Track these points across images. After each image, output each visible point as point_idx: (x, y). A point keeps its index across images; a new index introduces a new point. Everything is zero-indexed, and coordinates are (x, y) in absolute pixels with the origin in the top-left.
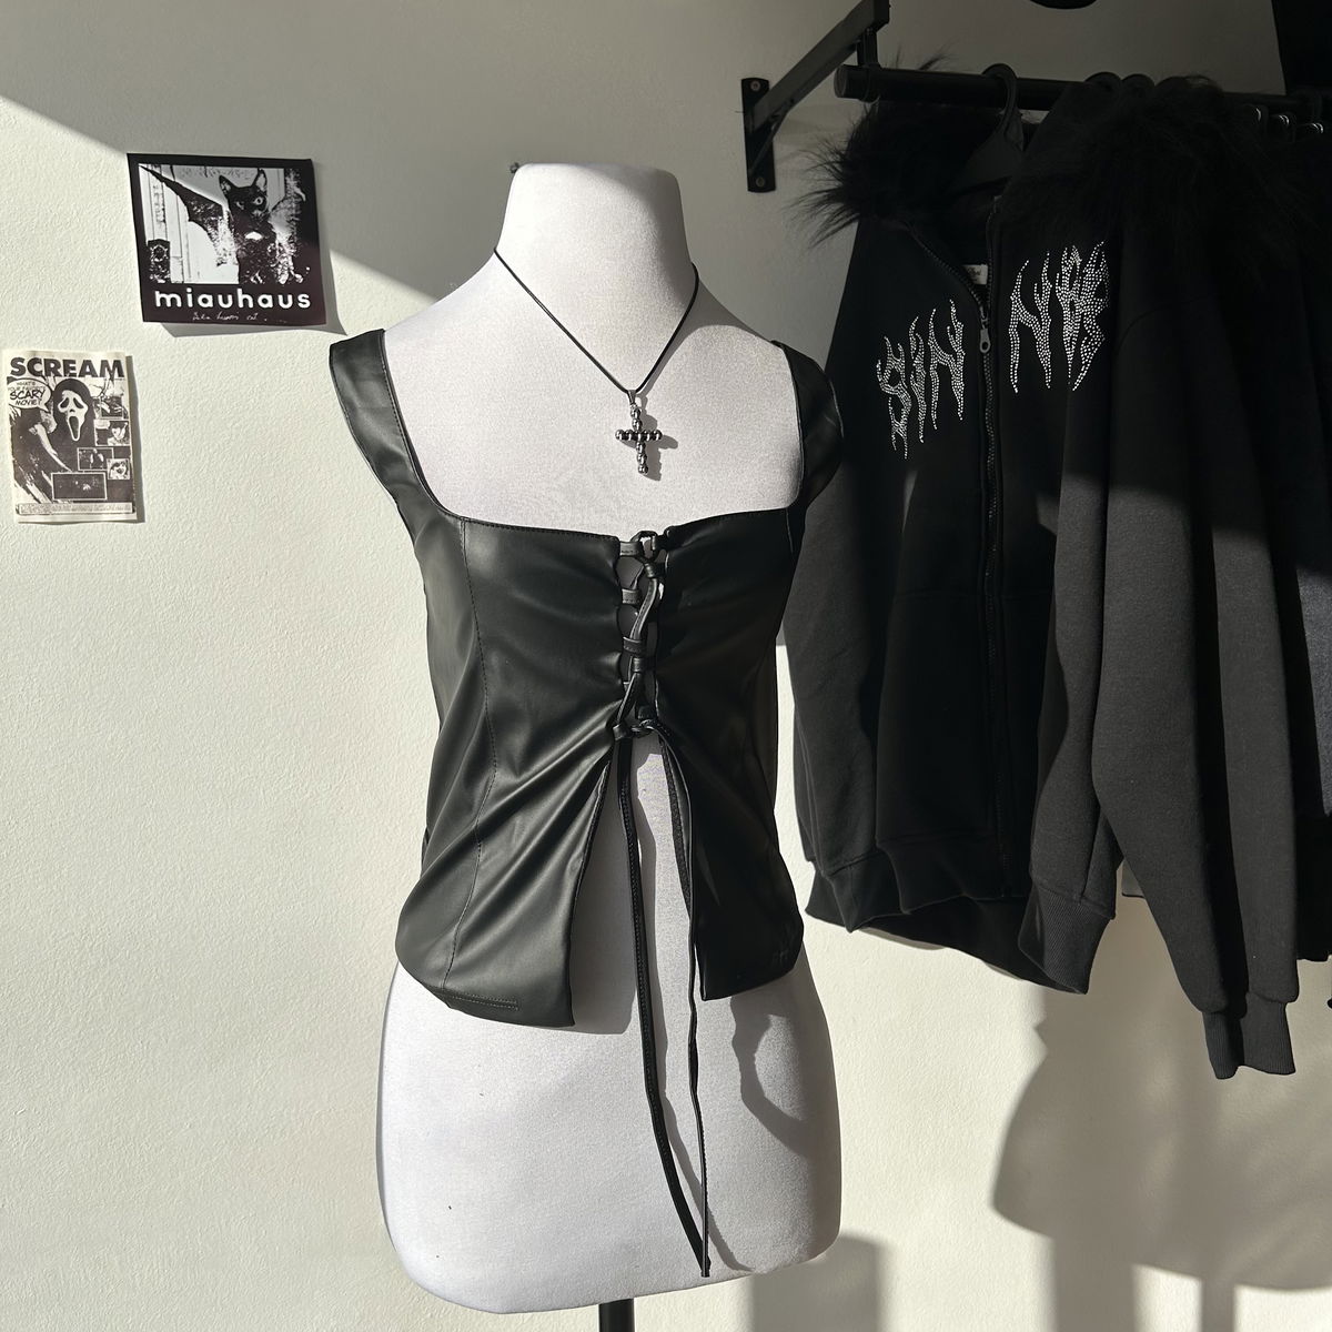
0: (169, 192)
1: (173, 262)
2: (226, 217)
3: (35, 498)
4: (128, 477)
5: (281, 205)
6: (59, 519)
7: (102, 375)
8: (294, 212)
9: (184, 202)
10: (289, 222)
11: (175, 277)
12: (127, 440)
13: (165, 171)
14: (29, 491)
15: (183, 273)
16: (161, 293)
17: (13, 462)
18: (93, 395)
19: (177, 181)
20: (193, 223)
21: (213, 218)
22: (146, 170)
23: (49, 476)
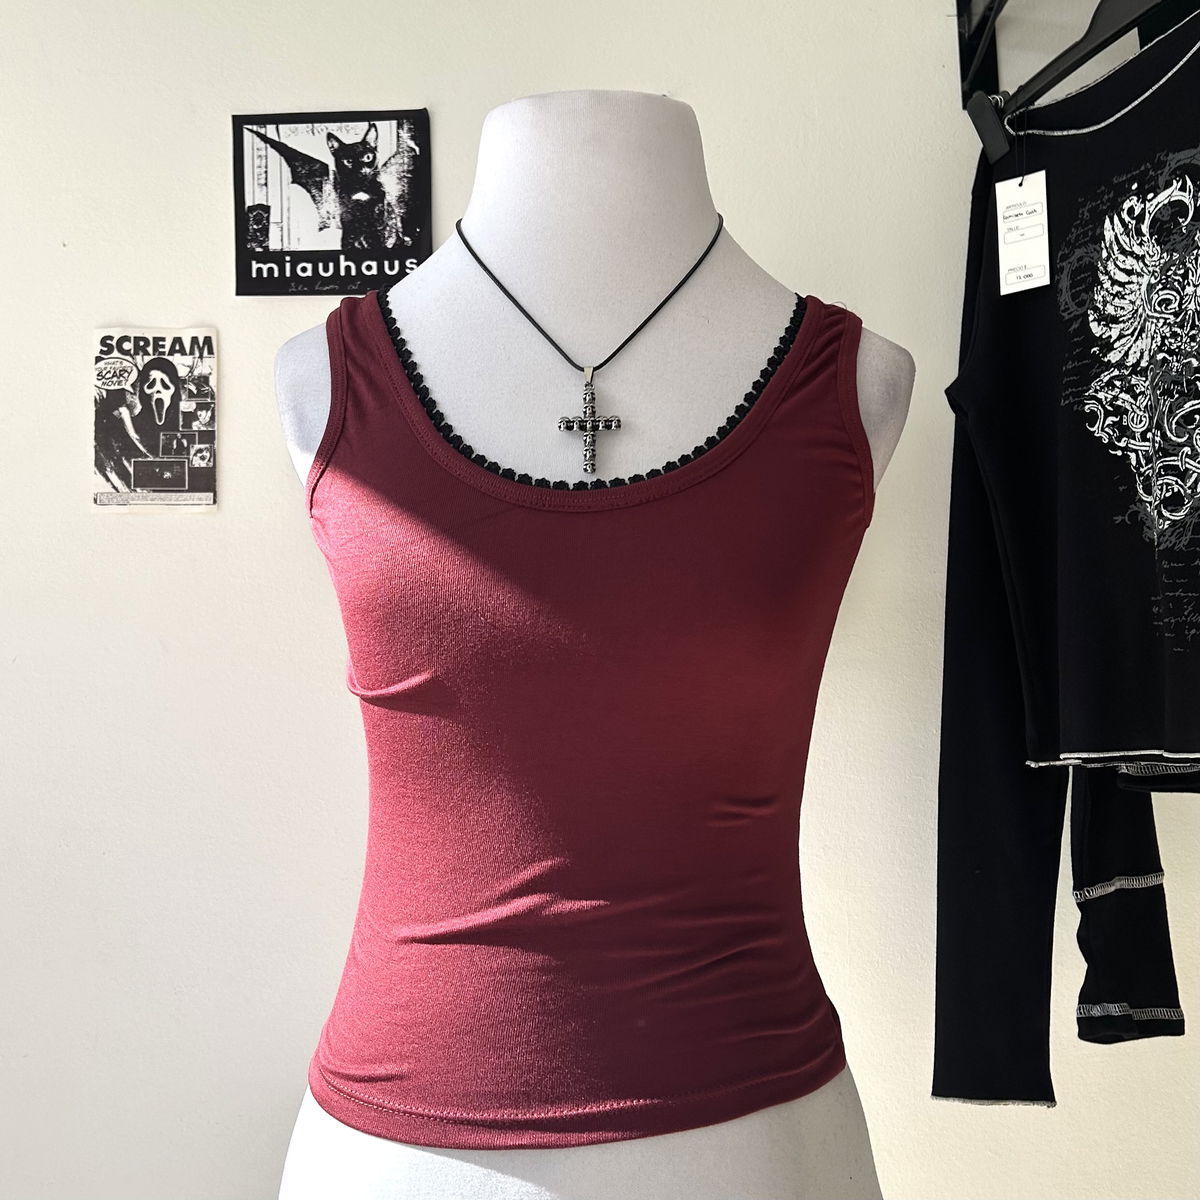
0: (273, 154)
1: (274, 231)
2: (331, 177)
3: (114, 487)
4: (211, 464)
5: (393, 160)
7: (192, 353)
8: (406, 167)
9: (288, 164)
10: (400, 179)
11: (274, 244)
12: (213, 423)
13: (270, 131)
14: (108, 480)
15: (282, 240)
16: (258, 262)
17: (95, 447)
18: (180, 375)
19: (282, 141)
20: (296, 185)
21: (318, 179)
22: (251, 131)
23: (129, 461)
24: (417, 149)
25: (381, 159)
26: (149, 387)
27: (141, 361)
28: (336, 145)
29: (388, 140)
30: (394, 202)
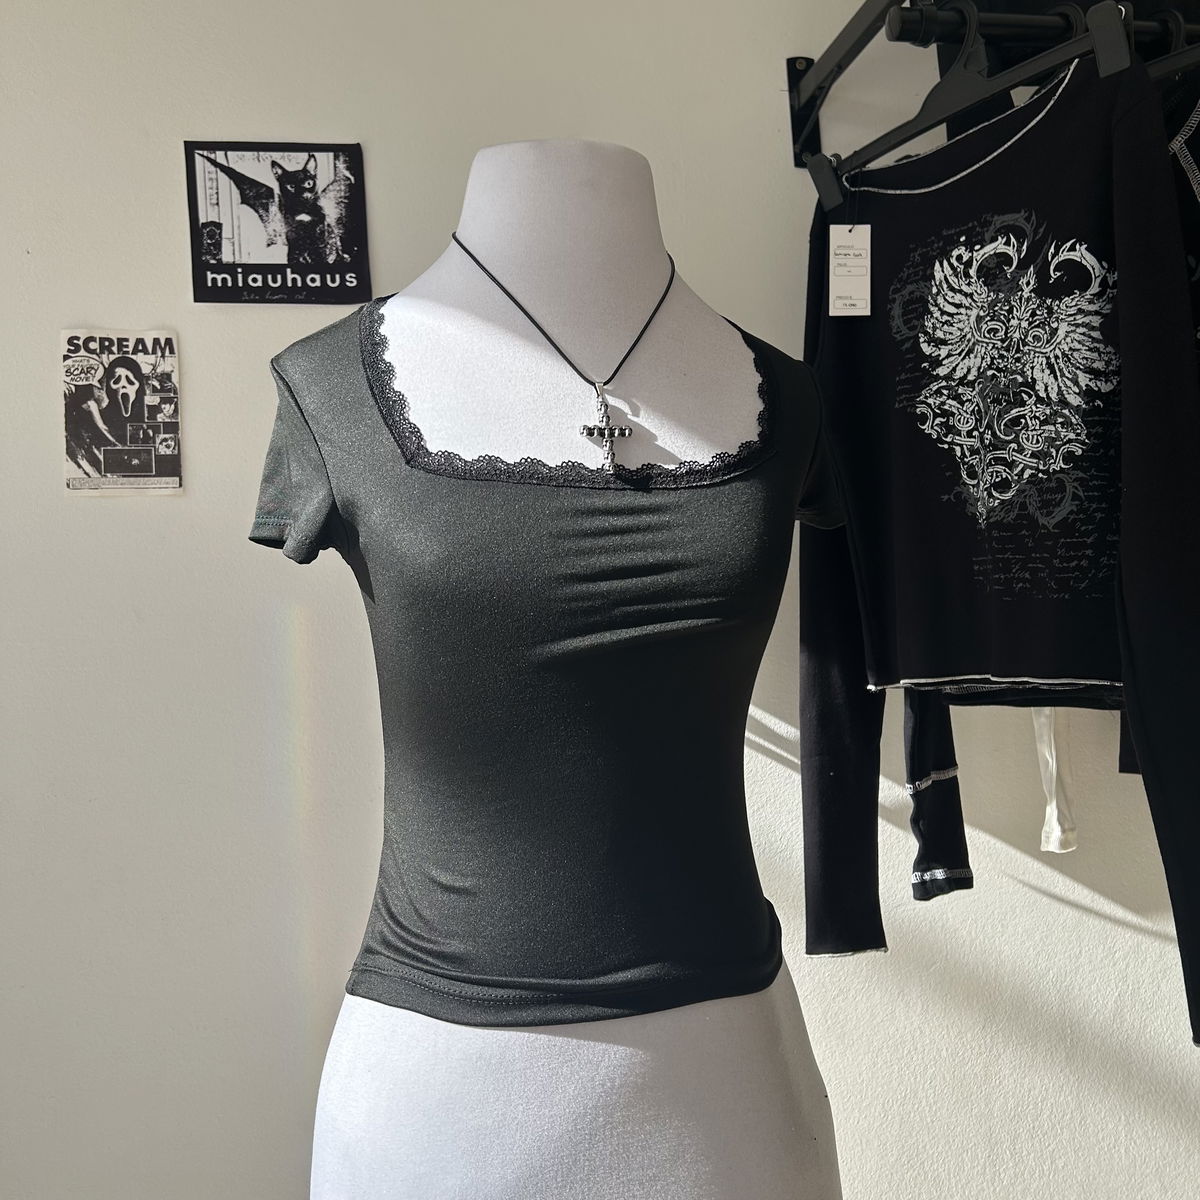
0: (223, 177)
1: (226, 245)
2: (277, 199)
3: (86, 473)
4: (176, 452)
5: (331, 187)
7: (154, 352)
8: (343, 194)
9: (237, 186)
10: (338, 204)
11: (227, 256)
12: (177, 415)
13: (220, 156)
14: (80, 466)
15: (234, 254)
16: (212, 273)
17: (66, 437)
18: (144, 372)
19: (231, 166)
20: (245, 206)
21: (264, 201)
22: (202, 156)
23: (100, 451)
24: (352, 179)
25: (321, 185)
26: (115, 383)
27: (107, 359)
28: (280, 172)
29: (325, 168)
30: (333, 224)
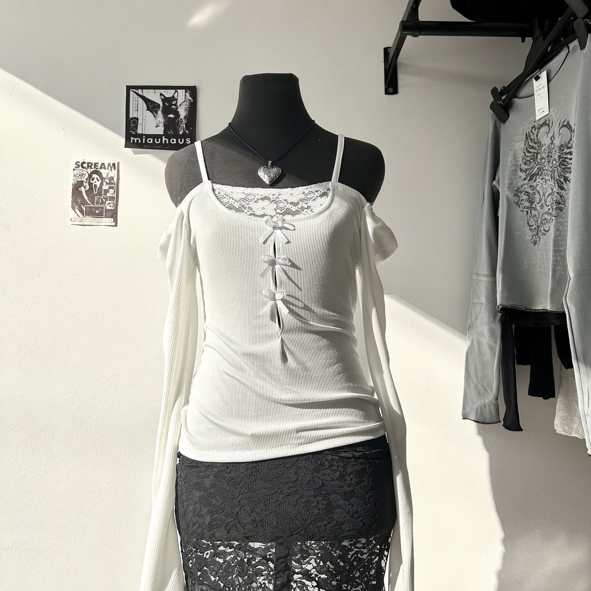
0: (140, 100)
1: (139, 126)
2: (161, 109)
3: (78, 215)
4: (113, 208)
5: (183, 104)
6: (85, 224)
8: (188, 106)
9: (146, 104)
10: (185, 110)
11: (139, 131)
12: (114, 194)
13: (140, 92)
14: (76, 212)
15: (142, 130)
16: (133, 138)
17: (72, 201)
18: (103, 176)
19: (144, 95)
20: (148, 111)
21: (156, 109)
22: (133, 91)
23: (84, 206)
24: (192, 100)
25: (179, 104)
26: (92, 180)
27: (90, 171)
28: (163, 97)
29: (182, 97)
30: (183, 118)
